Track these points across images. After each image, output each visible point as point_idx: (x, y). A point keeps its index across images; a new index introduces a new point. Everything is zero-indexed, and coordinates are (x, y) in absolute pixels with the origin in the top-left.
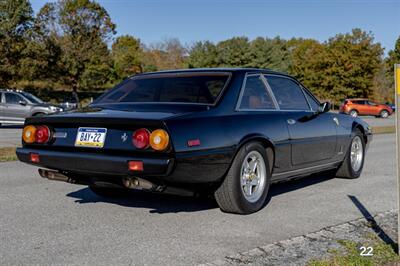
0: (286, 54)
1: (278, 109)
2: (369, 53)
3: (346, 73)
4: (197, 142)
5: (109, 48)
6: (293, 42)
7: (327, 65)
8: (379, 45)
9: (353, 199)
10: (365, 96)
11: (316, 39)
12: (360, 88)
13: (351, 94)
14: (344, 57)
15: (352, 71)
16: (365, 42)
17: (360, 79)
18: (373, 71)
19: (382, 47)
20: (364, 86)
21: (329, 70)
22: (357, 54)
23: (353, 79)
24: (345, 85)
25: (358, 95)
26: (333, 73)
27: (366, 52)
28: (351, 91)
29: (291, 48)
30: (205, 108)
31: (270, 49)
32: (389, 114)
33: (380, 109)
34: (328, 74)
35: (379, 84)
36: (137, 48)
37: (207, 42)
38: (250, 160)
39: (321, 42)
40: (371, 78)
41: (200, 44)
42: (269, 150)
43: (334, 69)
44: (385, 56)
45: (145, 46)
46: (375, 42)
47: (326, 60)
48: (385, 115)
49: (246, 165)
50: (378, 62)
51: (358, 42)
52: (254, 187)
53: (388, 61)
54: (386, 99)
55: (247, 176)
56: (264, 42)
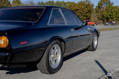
0: (66, 6)
1: (66, 24)
2: (90, 6)
3: (83, 13)
4: (26, 42)
5: (11, 3)
6: (68, 3)
7: (78, 10)
8: (93, 4)
9: (97, 62)
10: (89, 19)
11: (74, 2)
12: (87, 17)
13: (85, 19)
14: (83, 7)
15: (85, 12)
16: (89, 3)
17: (87, 14)
18: (91, 12)
19: (94, 5)
20: (88, 16)
21: (78, 11)
22: (87, 6)
23: (85, 14)
24: (83, 16)
25: (87, 19)
26: (80, 12)
27: (89, 6)
28: (85, 18)
29: (67, 4)
30: (31, 24)
31: (61, 5)
32: (96, 25)
33: (94, 23)
34: (78, 12)
35: (93, 16)
36: (20, 3)
37: (42, 2)
38: (54, 48)
39: (76, 3)
40: (91, 14)
41: (40, 3)
42: (62, 43)
43: (80, 11)
44: (95, 8)
45: (22, 3)
46: (92, 3)
47: (77, 8)
48: (95, 25)
49: (52, 51)
50: (93, 9)
51: (87, 3)
52: (56, 60)
53: (96, 9)
54: (94, 20)
55: (53, 56)
56: (59, 3)
